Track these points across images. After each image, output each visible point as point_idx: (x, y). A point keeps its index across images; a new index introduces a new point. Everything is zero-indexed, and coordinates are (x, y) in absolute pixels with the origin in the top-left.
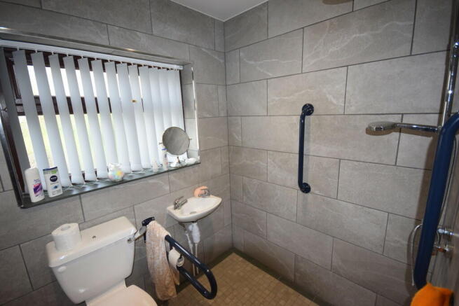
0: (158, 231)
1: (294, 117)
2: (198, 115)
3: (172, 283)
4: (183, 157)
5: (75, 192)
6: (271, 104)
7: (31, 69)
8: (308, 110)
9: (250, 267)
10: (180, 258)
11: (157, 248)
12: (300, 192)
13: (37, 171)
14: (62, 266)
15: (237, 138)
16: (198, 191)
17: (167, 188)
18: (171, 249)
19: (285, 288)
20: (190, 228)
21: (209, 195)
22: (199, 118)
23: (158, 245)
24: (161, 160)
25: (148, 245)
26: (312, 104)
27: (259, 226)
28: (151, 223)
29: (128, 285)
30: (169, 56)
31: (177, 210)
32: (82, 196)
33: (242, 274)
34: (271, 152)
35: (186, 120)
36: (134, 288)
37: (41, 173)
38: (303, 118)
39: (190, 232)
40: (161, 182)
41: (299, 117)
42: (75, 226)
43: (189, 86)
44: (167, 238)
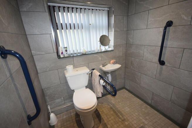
0: (97, 73)
1: (161, 28)
2: (114, 30)
3: (100, 91)
4: (107, 47)
5: (72, 56)
6: (150, 22)
7: (60, 13)
8: (169, 24)
9: (131, 95)
10: (104, 82)
11: (96, 79)
12: (159, 65)
13: (62, 47)
14: (68, 77)
15: (130, 40)
16: (112, 61)
17: (100, 59)
18: (101, 79)
19: (145, 105)
20: (108, 75)
21: (116, 63)
22: (114, 31)
23: (96, 78)
24: (99, 48)
25: (93, 78)
26: (172, 21)
27: (137, 79)
28: (94, 70)
29: (86, 88)
30: (104, 4)
31: (103, 67)
32: (74, 57)
33: (127, 97)
34: (147, 46)
35: (109, 32)
36: (88, 89)
37: (63, 48)
38: (165, 28)
39: (108, 77)
40: (98, 56)
41: (164, 28)
42: (72, 66)
43: (111, 17)
44: (100, 75)
